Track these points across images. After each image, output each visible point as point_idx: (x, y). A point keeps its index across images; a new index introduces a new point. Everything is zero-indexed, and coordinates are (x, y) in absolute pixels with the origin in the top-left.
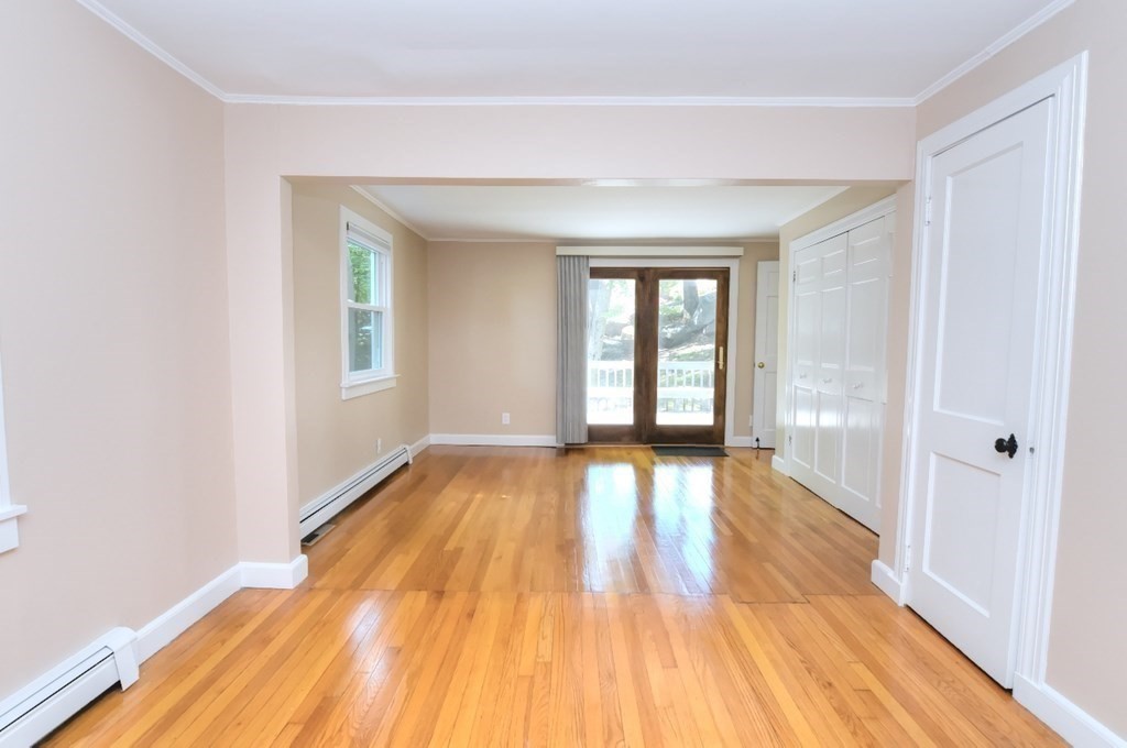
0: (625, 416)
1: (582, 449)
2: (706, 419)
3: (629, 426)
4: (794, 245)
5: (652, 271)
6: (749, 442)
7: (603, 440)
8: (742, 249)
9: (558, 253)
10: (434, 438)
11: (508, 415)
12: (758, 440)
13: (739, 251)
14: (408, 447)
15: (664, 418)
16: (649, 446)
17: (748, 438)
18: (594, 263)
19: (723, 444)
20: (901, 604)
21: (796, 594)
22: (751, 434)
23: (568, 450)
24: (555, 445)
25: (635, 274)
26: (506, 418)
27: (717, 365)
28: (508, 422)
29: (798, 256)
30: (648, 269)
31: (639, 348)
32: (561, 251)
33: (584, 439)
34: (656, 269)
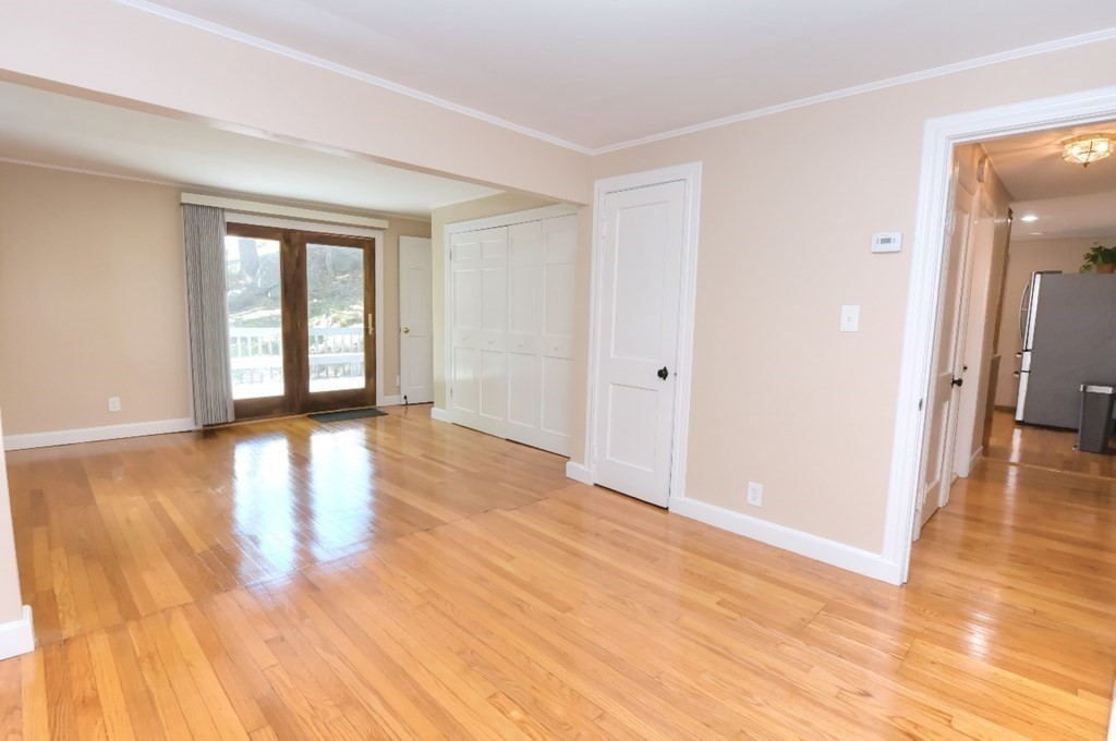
0: (275, 387)
1: (227, 429)
2: (358, 383)
3: (281, 397)
4: (449, 228)
5: (298, 234)
6: (396, 400)
7: (253, 416)
8: (387, 222)
9: (184, 201)
12: (405, 398)
13: (384, 224)
15: (317, 386)
16: (305, 414)
17: (398, 396)
18: (232, 218)
19: (375, 404)
20: (591, 484)
21: (536, 496)
22: (399, 393)
23: (209, 433)
24: (193, 428)
25: (280, 234)
26: (115, 404)
27: (366, 330)
28: (120, 409)
29: (451, 238)
30: (295, 231)
32: (187, 198)
33: (231, 417)
34: (302, 233)
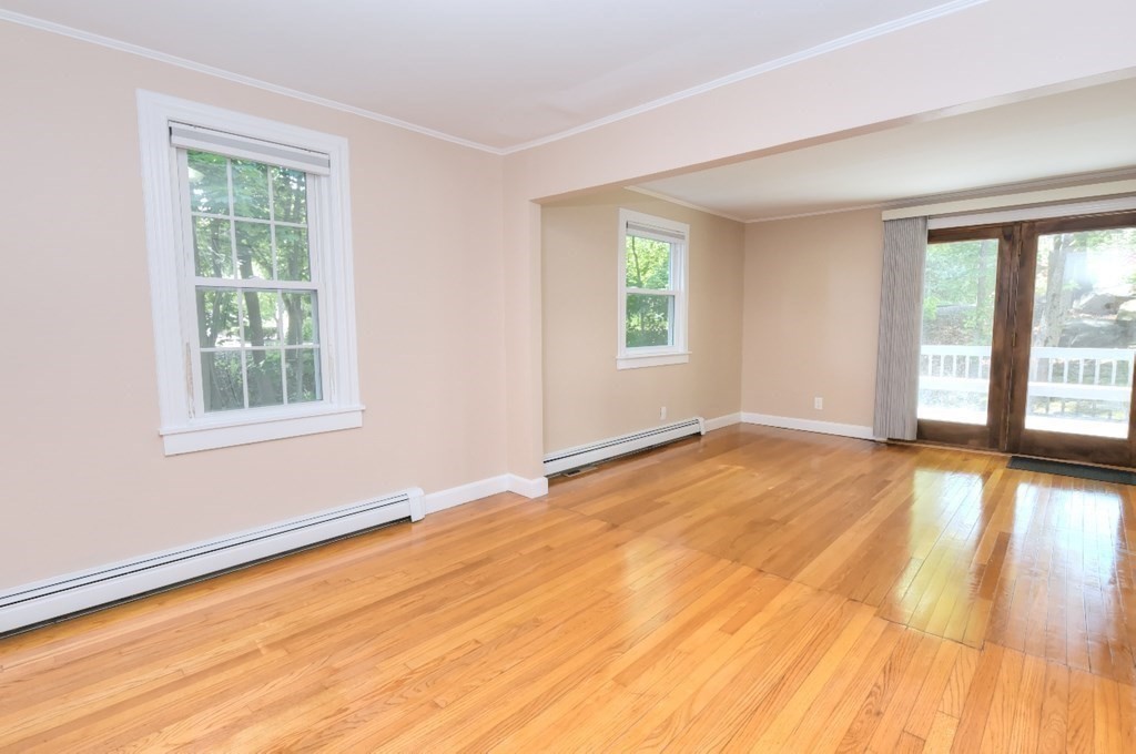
0: (975, 414)
1: (907, 447)
3: (980, 427)
5: (1025, 225)
7: (936, 439)
9: (884, 219)
10: (746, 417)
11: (821, 399)
14: (701, 420)
15: (1035, 421)
16: (1010, 455)
18: (934, 225)
24: (871, 438)
25: (999, 231)
26: (819, 403)
28: (821, 408)
30: (1019, 224)
31: (1000, 328)
32: (888, 215)
33: (910, 435)
34: (1032, 223)
